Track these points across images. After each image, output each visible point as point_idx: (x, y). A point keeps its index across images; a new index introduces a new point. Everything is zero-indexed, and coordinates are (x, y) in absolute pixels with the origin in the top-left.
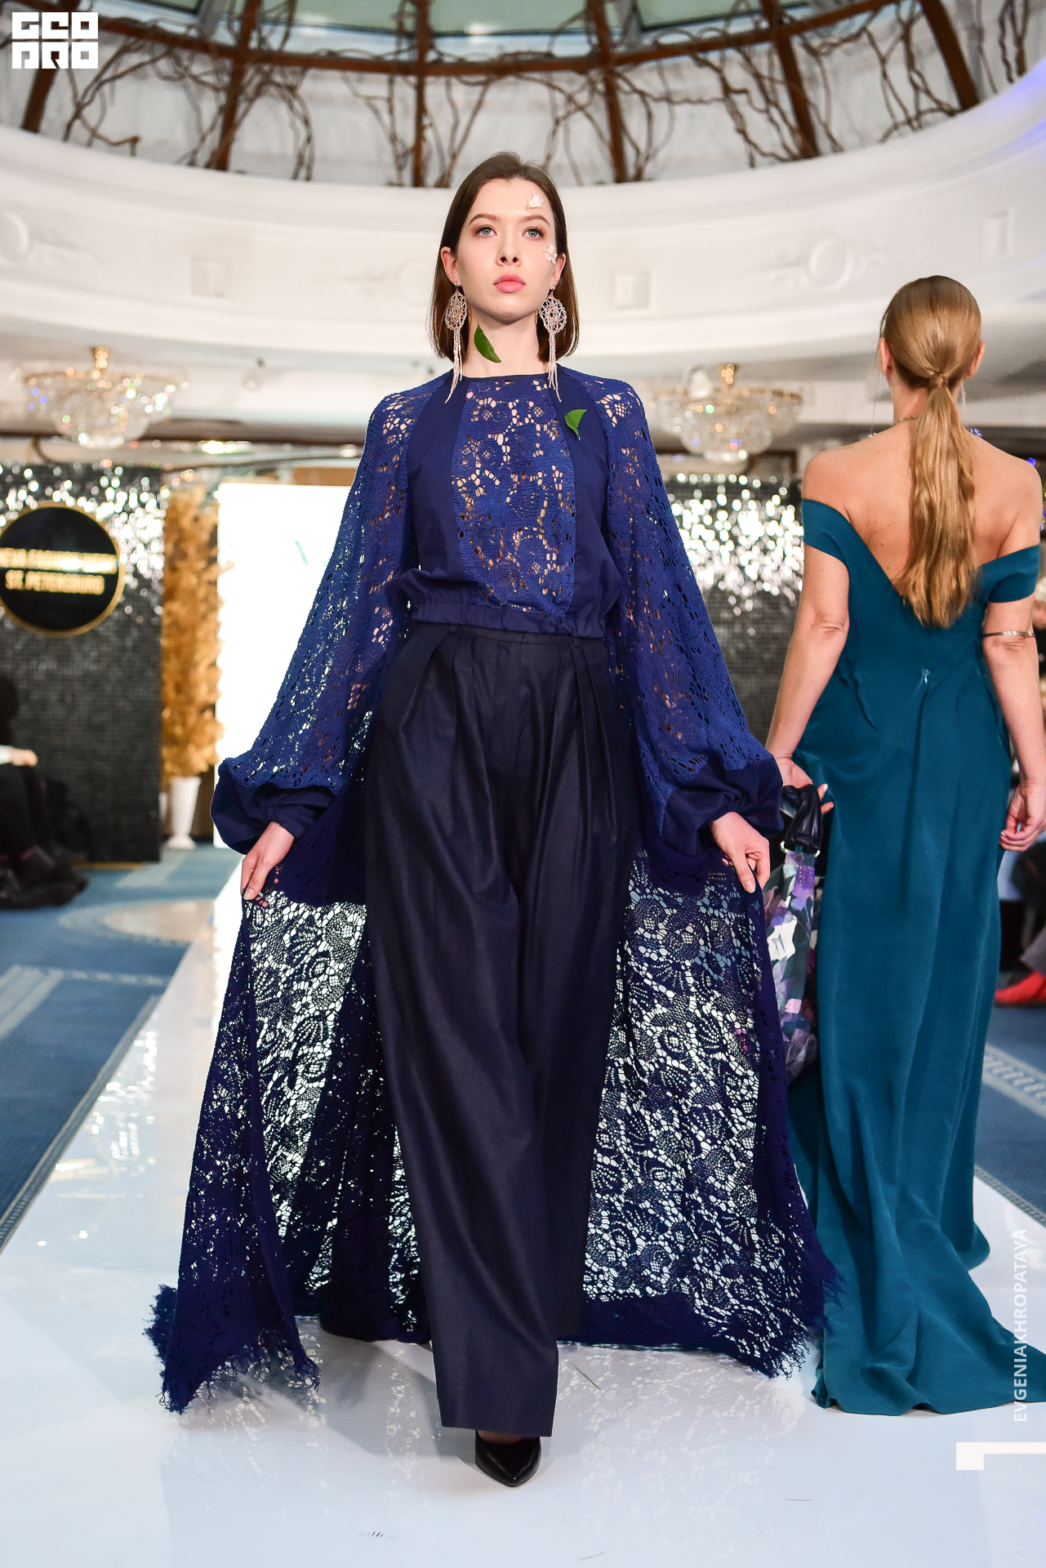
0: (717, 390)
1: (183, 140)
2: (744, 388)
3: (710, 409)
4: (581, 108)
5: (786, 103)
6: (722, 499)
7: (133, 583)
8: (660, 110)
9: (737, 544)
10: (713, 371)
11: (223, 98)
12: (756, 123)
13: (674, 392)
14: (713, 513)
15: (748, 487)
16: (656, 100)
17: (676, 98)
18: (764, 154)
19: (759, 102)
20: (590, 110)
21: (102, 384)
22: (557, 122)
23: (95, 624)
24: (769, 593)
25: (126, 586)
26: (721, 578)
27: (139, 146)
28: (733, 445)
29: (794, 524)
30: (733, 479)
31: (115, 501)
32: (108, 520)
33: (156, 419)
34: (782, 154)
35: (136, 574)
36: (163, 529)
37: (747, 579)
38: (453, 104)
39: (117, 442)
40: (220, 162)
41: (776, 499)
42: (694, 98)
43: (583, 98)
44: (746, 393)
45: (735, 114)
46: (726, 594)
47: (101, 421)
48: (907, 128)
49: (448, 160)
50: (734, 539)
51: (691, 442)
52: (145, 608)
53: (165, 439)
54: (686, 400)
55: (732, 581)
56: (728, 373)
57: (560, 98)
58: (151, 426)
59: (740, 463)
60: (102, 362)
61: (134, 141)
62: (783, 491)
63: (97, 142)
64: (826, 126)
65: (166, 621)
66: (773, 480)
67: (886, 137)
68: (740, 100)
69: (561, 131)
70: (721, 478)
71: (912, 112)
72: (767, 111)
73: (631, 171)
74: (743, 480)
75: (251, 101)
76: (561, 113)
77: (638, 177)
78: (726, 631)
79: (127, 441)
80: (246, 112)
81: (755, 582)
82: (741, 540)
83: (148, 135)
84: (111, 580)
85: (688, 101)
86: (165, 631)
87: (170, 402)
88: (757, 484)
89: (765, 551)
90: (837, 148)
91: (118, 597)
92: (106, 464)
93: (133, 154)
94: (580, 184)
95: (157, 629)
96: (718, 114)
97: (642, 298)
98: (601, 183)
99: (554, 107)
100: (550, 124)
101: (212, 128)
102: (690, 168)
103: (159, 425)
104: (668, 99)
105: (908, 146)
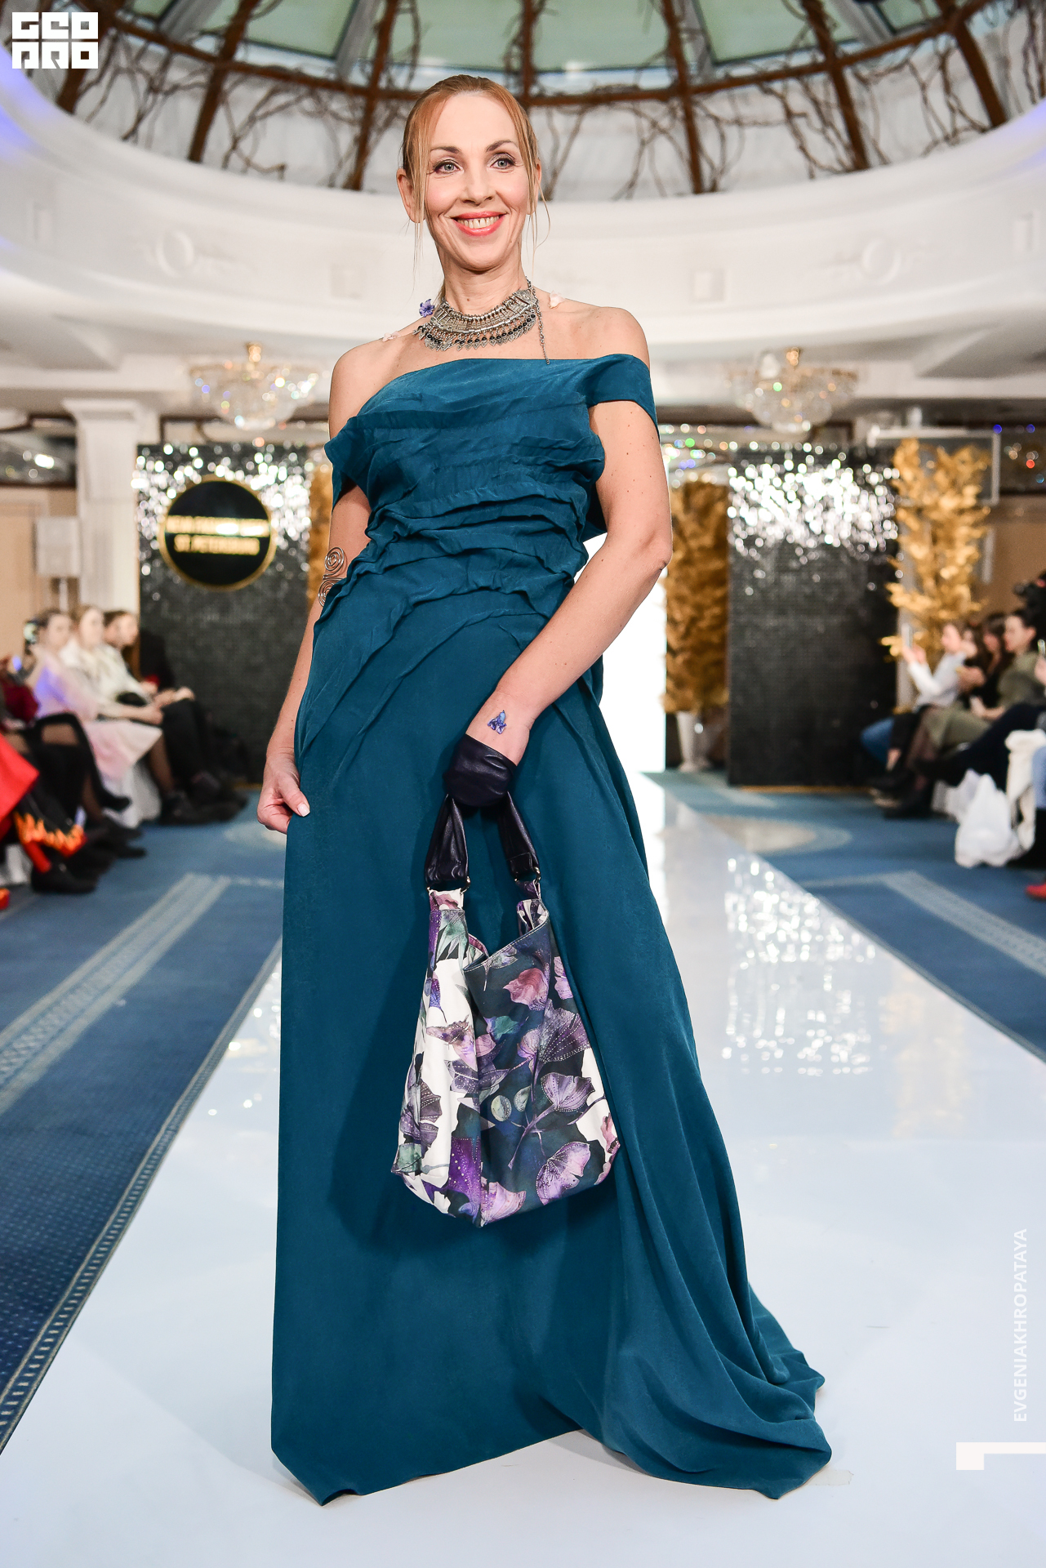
0: (783, 371)
1: (322, 165)
2: (807, 369)
3: (778, 387)
4: (663, 132)
5: (839, 123)
6: (789, 464)
7: (283, 544)
8: (732, 132)
9: (802, 502)
10: (780, 354)
11: (357, 130)
12: (815, 141)
13: (745, 373)
14: (781, 476)
15: (812, 453)
16: (729, 123)
17: (745, 121)
18: (822, 168)
19: (817, 122)
20: (672, 133)
21: (256, 375)
22: (643, 143)
23: (252, 581)
24: (831, 545)
25: (278, 547)
26: (788, 533)
27: (287, 173)
28: (798, 417)
29: (852, 485)
30: (798, 448)
31: (267, 473)
32: (262, 490)
33: (303, 403)
34: (837, 167)
35: (286, 537)
36: (310, 498)
37: (811, 532)
38: (553, 131)
39: (269, 424)
40: (355, 183)
41: (836, 463)
42: (760, 120)
43: (665, 122)
44: (809, 373)
45: (796, 133)
46: (795, 545)
47: (255, 406)
48: (944, 145)
49: (549, 178)
50: (800, 498)
51: (762, 416)
52: (295, 566)
53: (309, 420)
54: (756, 379)
55: (798, 534)
56: (792, 357)
57: (645, 124)
58: (298, 410)
59: (806, 433)
60: (255, 355)
61: (282, 168)
62: (843, 456)
63: (251, 170)
64: (875, 144)
65: (312, 577)
66: (833, 446)
67: (927, 151)
68: (800, 123)
69: (646, 152)
70: (787, 447)
71: (949, 130)
72: (823, 132)
73: (707, 183)
74: (807, 448)
75: (381, 131)
76: (646, 135)
77: (714, 189)
78: (795, 578)
79: (277, 424)
80: (377, 142)
81: (819, 536)
82: (806, 499)
83: (294, 162)
84: (264, 542)
85: (755, 123)
86: (311, 584)
87: (313, 390)
88: (819, 450)
89: (827, 509)
90: (885, 161)
91: (270, 556)
92: (258, 442)
93: (281, 178)
94: (663, 195)
95: (304, 584)
96: (781, 136)
97: (718, 291)
98: (680, 195)
99: (640, 131)
100: (636, 145)
101: (348, 156)
102: (757, 181)
103: (304, 409)
104: (738, 122)
105: (947, 160)
